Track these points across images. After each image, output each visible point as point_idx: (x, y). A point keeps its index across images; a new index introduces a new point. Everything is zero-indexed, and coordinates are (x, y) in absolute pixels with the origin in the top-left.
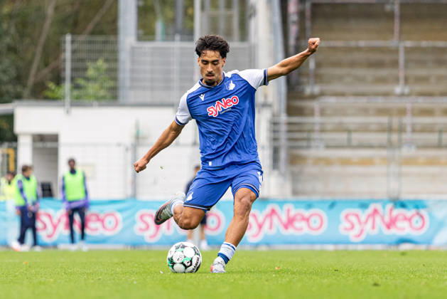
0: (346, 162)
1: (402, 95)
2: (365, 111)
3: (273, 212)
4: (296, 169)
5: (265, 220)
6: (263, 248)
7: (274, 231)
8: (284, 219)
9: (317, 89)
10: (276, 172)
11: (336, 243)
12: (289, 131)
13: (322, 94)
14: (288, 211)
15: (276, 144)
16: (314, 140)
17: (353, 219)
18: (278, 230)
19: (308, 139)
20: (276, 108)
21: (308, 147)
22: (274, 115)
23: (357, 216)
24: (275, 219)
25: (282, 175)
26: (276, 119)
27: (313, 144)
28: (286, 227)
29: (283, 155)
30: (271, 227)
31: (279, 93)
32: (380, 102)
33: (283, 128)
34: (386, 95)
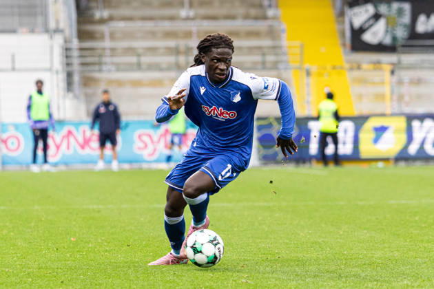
0: (137, 84)
1: (188, 19)
2: (153, 35)
3: (70, 133)
4: (89, 91)
5: (62, 141)
6: (62, 168)
7: (71, 152)
8: (81, 140)
9: (106, 14)
10: (71, 95)
11: (130, 162)
12: (81, 56)
13: (111, 19)
14: (84, 132)
15: (70, 69)
16: (106, 63)
17: (146, 139)
18: (75, 150)
19: (100, 64)
20: (67, 32)
21: (100, 71)
22: (66, 41)
23: (150, 136)
24: (72, 140)
25: (76, 97)
26: (69, 46)
27: (104, 68)
28: (83, 147)
29: (76, 78)
30: (68, 148)
31: (70, 18)
32: (167, 25)
33: (75, 53)
34: (172, 18)
